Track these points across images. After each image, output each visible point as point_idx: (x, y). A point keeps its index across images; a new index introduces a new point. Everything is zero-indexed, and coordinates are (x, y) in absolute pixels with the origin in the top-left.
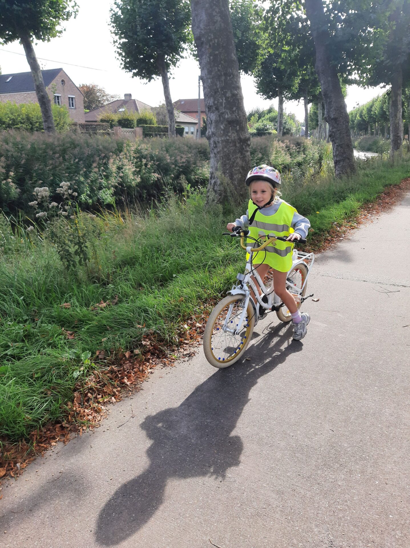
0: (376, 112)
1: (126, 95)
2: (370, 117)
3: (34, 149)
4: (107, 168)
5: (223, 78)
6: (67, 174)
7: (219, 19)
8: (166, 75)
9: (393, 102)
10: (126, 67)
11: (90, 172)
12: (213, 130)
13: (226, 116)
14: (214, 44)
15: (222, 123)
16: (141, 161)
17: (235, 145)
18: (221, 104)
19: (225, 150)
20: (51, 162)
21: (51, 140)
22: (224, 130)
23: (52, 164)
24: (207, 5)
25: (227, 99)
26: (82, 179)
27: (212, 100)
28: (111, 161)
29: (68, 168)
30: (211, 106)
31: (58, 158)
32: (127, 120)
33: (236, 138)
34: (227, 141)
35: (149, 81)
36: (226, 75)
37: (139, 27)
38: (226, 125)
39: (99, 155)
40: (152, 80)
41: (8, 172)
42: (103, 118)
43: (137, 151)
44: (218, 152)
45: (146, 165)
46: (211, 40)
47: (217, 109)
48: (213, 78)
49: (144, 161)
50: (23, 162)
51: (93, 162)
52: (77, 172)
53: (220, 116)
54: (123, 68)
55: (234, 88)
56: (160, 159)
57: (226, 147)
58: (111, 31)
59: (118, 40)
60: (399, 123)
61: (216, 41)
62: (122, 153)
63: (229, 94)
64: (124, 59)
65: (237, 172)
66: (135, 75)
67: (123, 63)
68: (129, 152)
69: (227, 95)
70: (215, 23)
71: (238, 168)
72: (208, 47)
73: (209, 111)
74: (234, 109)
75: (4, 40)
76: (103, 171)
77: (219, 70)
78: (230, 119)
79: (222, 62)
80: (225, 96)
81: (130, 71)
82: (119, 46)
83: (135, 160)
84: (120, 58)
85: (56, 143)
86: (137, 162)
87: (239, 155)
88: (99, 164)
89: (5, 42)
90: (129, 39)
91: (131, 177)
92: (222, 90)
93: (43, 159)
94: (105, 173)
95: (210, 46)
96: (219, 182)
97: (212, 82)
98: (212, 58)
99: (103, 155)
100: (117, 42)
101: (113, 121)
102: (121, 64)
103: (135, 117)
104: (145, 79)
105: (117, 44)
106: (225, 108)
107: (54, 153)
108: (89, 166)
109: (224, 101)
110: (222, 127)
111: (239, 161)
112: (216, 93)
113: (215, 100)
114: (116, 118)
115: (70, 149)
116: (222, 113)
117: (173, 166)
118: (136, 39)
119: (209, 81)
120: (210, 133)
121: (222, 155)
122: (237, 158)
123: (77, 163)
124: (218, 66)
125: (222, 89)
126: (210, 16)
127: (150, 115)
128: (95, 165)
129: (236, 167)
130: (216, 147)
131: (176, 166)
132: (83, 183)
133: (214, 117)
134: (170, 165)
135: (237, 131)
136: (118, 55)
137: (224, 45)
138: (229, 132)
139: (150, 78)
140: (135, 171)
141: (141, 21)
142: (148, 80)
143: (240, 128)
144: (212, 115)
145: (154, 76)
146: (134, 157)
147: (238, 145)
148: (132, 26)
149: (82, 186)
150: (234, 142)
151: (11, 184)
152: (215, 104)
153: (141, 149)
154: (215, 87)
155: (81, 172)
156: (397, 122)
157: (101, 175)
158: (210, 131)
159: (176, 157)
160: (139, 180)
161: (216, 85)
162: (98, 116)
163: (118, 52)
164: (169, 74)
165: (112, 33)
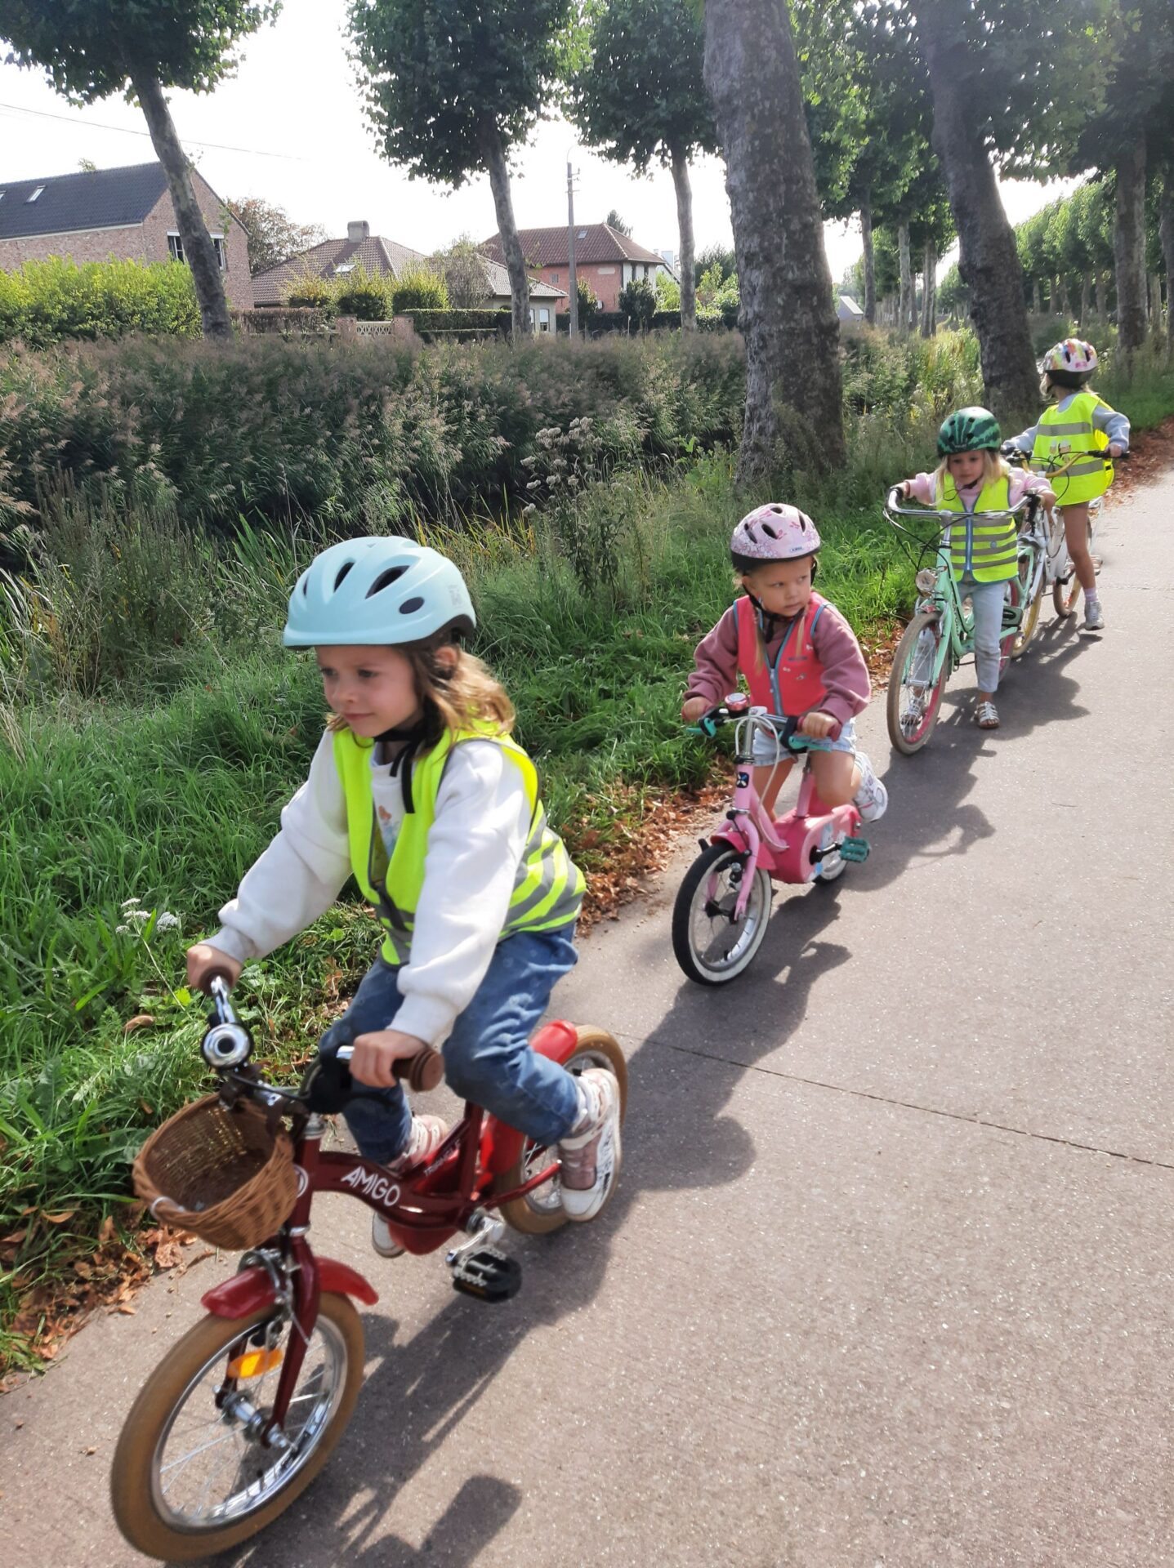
0: (1056, 243)
1: (352, 226)
2: (1040, 259)
3: (198, 383)
4: (379, 427)
5: (782, 188)
6: (288, 446)
7: (774, 54)
8: (502, 167)
9: (1121, 217)
10: (391, 152)
11: (341, 439)
12: (756, 308)
13: (790, 276)
14: (761, 112)
15: (779, 292)
16: (460, 406)
17: (809, 341)
18: (778, 249)
19: (787, 352)
20: (244, 415)
21: (235, 358)
22: (783, 308)
23: (247, 421)
24: (746, 25)
25: (790, 236)
26: (324, 459)
27: (756, 239)
28: (391, 406)
29: (285, 432)
30: (754, 254)
31: (260, 404)
32: (366, 297)
33: (812, 324)
34: (791, 333)
35: (456, 186)
36: (789, 181)
37: (432, 41)
38: (788, 296)
39: (357, 395)
40: (464, 184)
41: (149, 442)
42: (298, 293)
43: (447, 380)
44: (770, 359)
45: (473, 415)
46: (756, 104)
47: (768, 259)
48: (758, 189)
49: (468, 406)
50: (179, 416)
51: (347, 411)
52: (309, 440)
53: (774, 276)
54: (383, 155)
55: (806, 210)
56: (505, 399)
57: (788, 346)
58: (347, 53)
59: (369, 75)
60: (1137, 275)
61: (767, 104)
62: (410, 387)
63: (795, 225)
64: (384, 127)
65: (812, 402)
66: (416, 171)
67: (383, 138)
68: (428, 383)
69: (792, 227)
70: (764, 64)
71: (815, 393)
72: (748, 118)
73: (747, 266)
74: (808, 257)
75: (85, 92)
76: (371, 435)
77: (773, 171)
78: (799, 283)
79: (781, 153)
80: (787, 230)
81: (405, 161)
82: (372, 95)
83: (446, 404)
84: (375, 127)
85: (252, 365)
86: (449, 410)
87: (817, 364)
88: (360, 417)
89: (89, 99)
90: (403, 73)
91: (440, 448)
92: (780, 216)
93: (226, 407)
94: (376, 441)
95: (753, 116)
96: (771, 427)
97: (756, 199)
98: (757, 143)
99: (368, 392)
100: (366, 81)
101: (324, 301)
102: (378, 143)
103: (385, 289)
104: (442, 182)
105: (367, 88)
106: (786, 256)
107: (250, 392)
108: (336, 424)
109: (785, 241)
110: (780, 301)
111: (817, 377)
112: (765, 222)
113: (762, 237)
114: (333, 291)
115: (285, 379)
116: (781, 269)
117: (541, 416)
118: (424, 74)
119: (751, 196)
120: (750, 316)
121: (778, 364)
122: (813, 370)
123: (309, 416)
124: (771, 162)
125: (781, 212)
126: (753, 48)
127: (429, 282)
128: (351, 419)
129: (812, 390)
130: (764, 347)
131: (547, 415)
132: (324, 468)
133: (761, 281)
134: (533, 414)
135: (813, 309)
136: (369, 117)
137: (785, 113)
138: (794, 311)
139: (458, 180)
140: (447, 433)
141: (437, 23)
142: (451, 185)
143: (819, 300)
144: (756, 273)
145: (466, 172)
146: (441, 395)
147: (815, 340)
148: (412, 39)
149: (324, 475)
150: (806, 334)
151: (158, 474)
152: (762, 249)
153: (456, 374)
154: (764, 210)
155: (321, 441)
156: (1132, 270)
157: (365, 446)
158: (750, 310)
159: (545, 392)
160: (458, 456)
161: (767, 205)
162: (281, 290)
163: (369, 111)
164: (508, 166)
165: (350, 58)
